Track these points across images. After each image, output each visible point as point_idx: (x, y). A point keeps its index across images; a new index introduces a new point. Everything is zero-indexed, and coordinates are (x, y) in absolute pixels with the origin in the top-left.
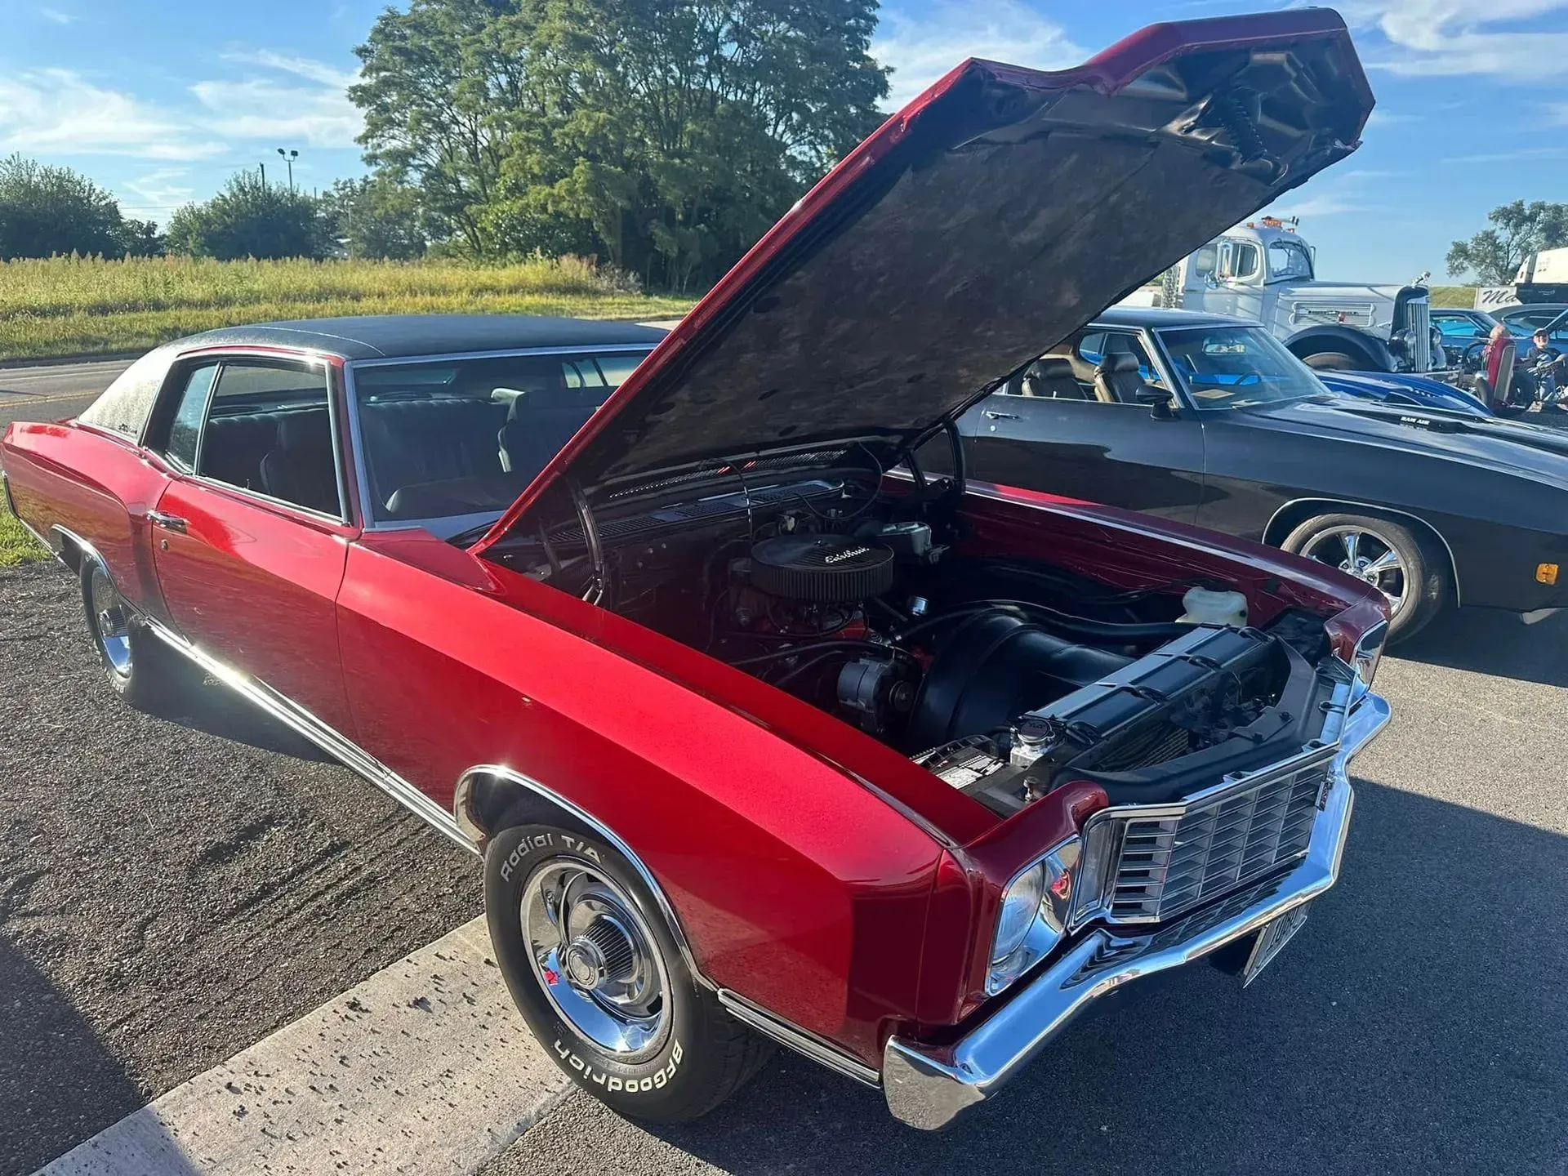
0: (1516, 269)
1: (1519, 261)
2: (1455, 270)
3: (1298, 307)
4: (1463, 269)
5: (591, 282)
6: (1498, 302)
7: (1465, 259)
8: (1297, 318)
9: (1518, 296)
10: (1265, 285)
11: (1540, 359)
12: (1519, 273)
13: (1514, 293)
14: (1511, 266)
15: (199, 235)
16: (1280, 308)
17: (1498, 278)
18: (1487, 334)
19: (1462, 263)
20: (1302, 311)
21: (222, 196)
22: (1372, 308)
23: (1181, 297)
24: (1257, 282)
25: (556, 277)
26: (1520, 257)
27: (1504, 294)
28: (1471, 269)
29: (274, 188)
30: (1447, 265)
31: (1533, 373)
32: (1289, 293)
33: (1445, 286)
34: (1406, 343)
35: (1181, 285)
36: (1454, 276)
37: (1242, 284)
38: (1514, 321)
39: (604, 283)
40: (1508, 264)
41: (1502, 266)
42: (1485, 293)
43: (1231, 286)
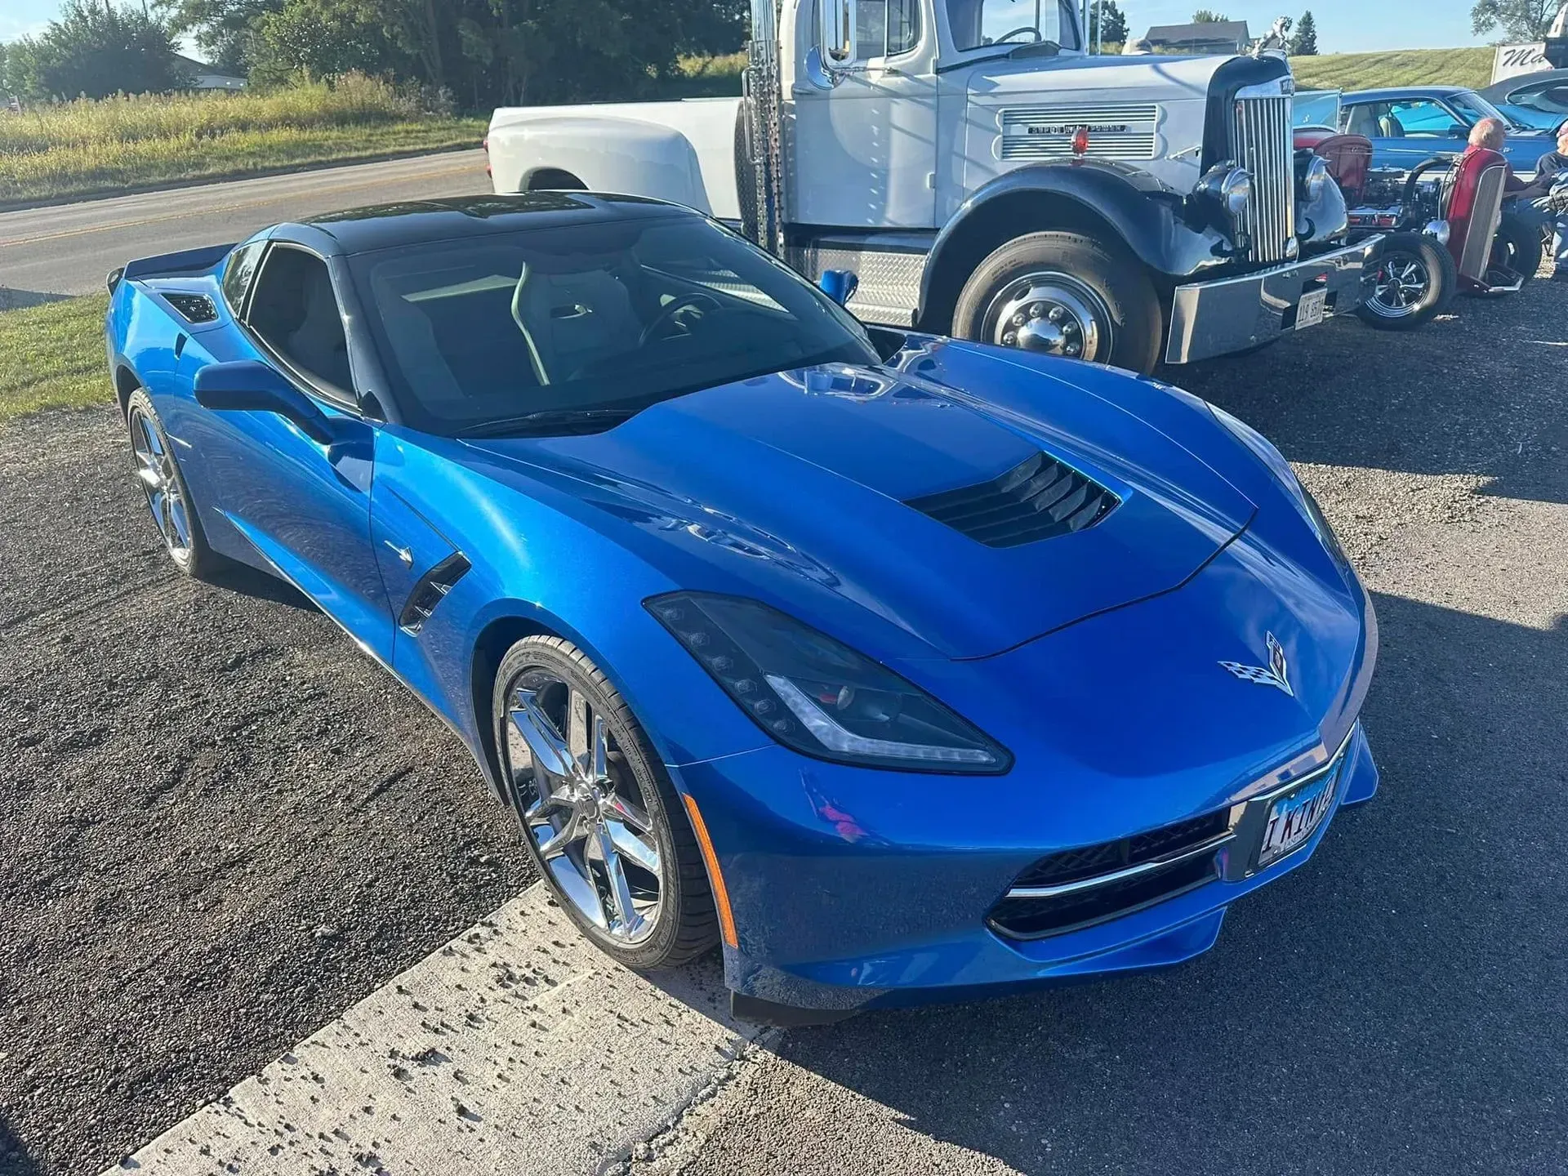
0: (1551, 22)
1: (1554, 12)
2: (1481, 27)
3: (1008, 119)
4: (1491, 25)
5: (391, 106)
6: (1522, 64)
7: (1494, 13)
8: (1008, 147)
9: (1548, 55)
10: (938, 71)
11: (1556, 180)
12: (1553, 27)
13: (1542, 51)
14: (1545, 18)
15: (38, 73)
16: (973, 123)
17: (1531, 34)
18: (1463, 134)
19: (1490, 18)
20: (1018, 130)
21: (56, 24)
22: (1158, 114)
23: (792, 109)
24: (921, 67)
25: (336, 100)
26: (1556, 7)
27: (1530, 52)
28: (1499, 25)
29: (119, 12)
30: (1471, 21)
31: (1541, 208)
32: (987, 89)
33: (1464, 47)
34: (1225, 197)
35: (787, 82)
36: (1480, 34)
37: (893, 72)
38: (1526, 99)
39: (406, 105)
40: (1542, 17)
41: (1536, 18)
42: (1507, 53)
43: (875, 78)
